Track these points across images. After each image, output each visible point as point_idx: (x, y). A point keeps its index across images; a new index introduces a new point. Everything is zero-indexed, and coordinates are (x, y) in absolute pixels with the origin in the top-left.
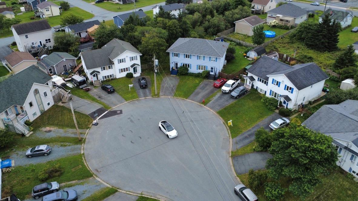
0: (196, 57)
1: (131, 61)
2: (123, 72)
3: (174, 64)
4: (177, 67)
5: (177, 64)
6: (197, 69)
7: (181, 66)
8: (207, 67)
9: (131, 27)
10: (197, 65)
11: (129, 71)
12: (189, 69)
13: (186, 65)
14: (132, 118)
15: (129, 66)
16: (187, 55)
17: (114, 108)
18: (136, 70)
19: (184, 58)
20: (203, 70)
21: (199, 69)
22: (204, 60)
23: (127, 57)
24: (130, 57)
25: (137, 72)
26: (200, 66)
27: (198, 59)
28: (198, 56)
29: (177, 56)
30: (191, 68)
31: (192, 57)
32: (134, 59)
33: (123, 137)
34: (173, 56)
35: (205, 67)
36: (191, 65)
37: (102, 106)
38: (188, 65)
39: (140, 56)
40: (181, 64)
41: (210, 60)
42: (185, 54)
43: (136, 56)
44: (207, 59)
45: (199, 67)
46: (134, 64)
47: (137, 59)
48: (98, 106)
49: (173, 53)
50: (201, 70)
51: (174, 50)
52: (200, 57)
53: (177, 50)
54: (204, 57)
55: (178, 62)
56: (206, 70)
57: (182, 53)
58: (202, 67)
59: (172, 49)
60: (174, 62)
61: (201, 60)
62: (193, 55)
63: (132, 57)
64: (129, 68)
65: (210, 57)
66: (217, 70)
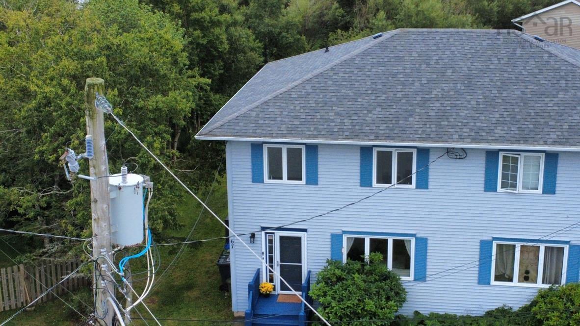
0: (476, 170)
3: (263, 247)
4: (292, 275)
5: (289, 247)
6: (483, 280)
7: (334, 262)
8: (576, 250)
10: (485, 246)
12: (407, 279)
13: (379, 246)
16: (385, 159)
19: (365, 182)
20: (540, 285)
22: (550, 188)
26: (505, 251)
27: (490, 186)
28: (492, 156)
29: (295, 173)
30: (421, 277)
31: (438, 170)
35: (555, 252)
36: (422, 243)
38: (401, 248)
40: (336, 239)
42: (366, 151)
49: (257, 148)
50: (516, 283)
51: (262, 122)
52: (516, 160)
53: (296, 117)
54: (552, 158)
55: (305, 230)
56: (564, 280)
57: (337, 139)
58: (531, 256)
59: (245, 116)
60: (263, 229)
61: (524, 188)
62: (449, 151)
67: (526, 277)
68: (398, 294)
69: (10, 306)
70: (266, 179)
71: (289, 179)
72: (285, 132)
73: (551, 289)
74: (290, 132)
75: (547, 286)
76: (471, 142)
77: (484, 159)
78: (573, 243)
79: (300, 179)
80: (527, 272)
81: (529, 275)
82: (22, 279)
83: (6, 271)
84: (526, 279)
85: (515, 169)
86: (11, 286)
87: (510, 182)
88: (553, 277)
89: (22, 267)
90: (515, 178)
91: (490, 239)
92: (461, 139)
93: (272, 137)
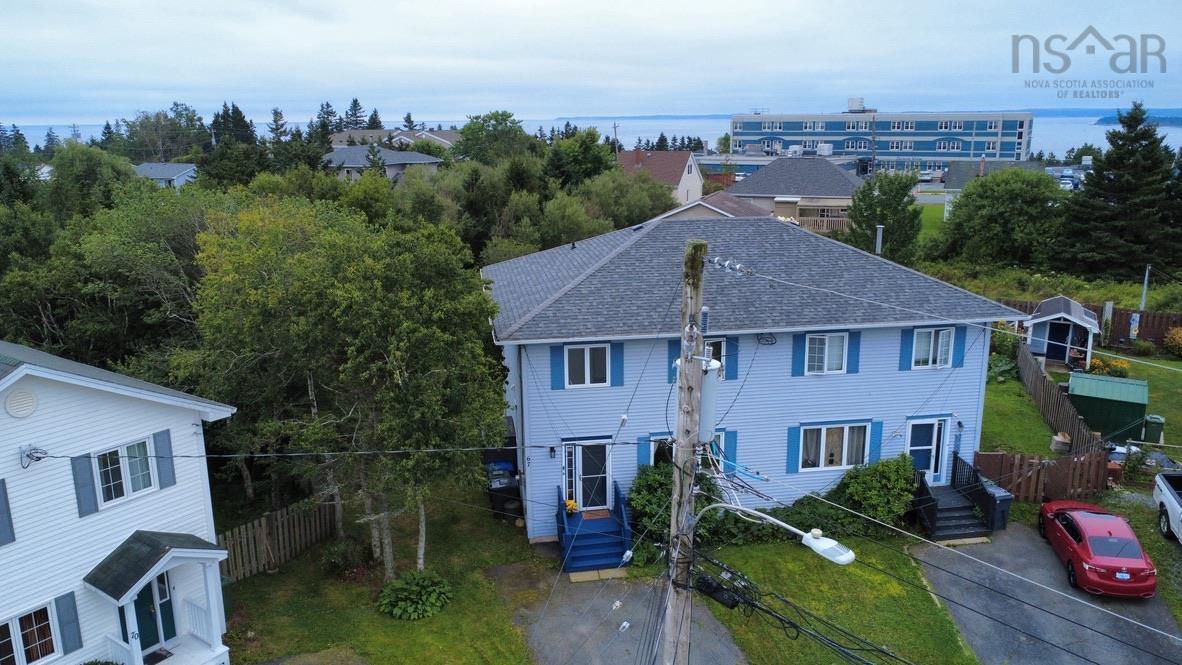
0: (784, 353)
1: (86, 507)
3: (563, 460)
4: (595, 490)
5: (595, 457)
6: (791, 468)
7: (643, 470)
8: (878, 427)
10: (793, 433)
11: (74, 642)
15: (72, 580)
18: (168, 609)
20: (845, 467)
21: (812, 463)
22: (853, 368)
23: (33, 456)
24: (80, 464)
25: (171, 632)
26: (813, 435)
27: (797, 371)
28: (799, 339)
29: (598, 378)
30: (732, 474)
31: (747, 358)
32: (126, 481)
34: (557, 384)
35: (859, 431)
36: (732, 437)
39: (211, 431)
40: (643, 443)
41: (904, 365)
42: (674, 345)
43: (163, 439)
44: (879, 356)
45: (807, 445)
46: (139, 537)
47: (168, 479)
49: (556, 350)
50: (822, 467)
51: (562, 321)
52: (822, 342)
53: (599, 314)
54: (855, 335)
55: (610, 437)
56: (866, 460)
57: (651, 333)
58: (836, 438)
59: (540, 317)
60: (563, 440)
61: (829, 370)
62: (759, 337)
63: (110, 460)
64: (67, 603)
65: (907, 334)
66: (958, 438)
67: (832, 460)
69: (251, 572)
70: (567, 385)
71: (591, 382)
72: (594, 330)
73: (855, 468)
74: (599, 330)
75: (851, 467)
76: (786, 326)
77: (791, 342)
78: (874, 420)
79: (605, 382)
80: (832, 455)
81: (834, 458)
82: (264, 536)
83: (232, 534)
84: (831, 462)
85: (822, 351)
86: (252, 546)
87: (817, 365)
88: (857, 456)
89: (263, 520)
90: (821, 360)
91: (797, 425)
92: (776, 324)
93: (582, 336)
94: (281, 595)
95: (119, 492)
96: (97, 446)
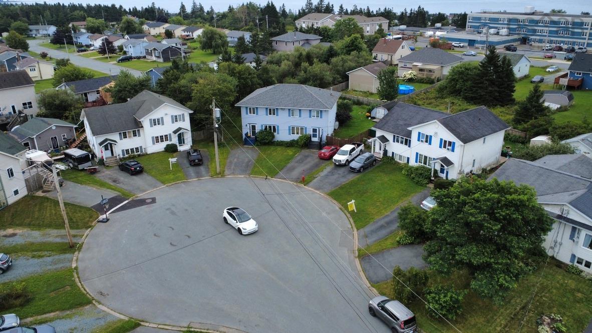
0: (287, 112)
1: (173, 122)
2: (158, 142)
3: (249, 127)
4: (254, 133)
5: (254, 127)
6: (290, 134)
7: (261, 131)
8: (306, 128)
9: (175, 76)
10: (289, 127)
11: (171, 140)
12: (275, 134)
13: (270, 127)
14: (173, 209)
15: (171, 132)
16: (270, 110)
17: (141, 196)
18: (183, 139)
19: (267, 115)
20: (300, 135)
21: (293, 133)
22: (300, 116)
23: (166, 114)
24: (172, 116)
25: (184, 143)
26: (293, 128)
27: (289, 116)
28: (289, 110)
29: (254, 112)
30: (278, 133)
31: (280, 111)
32: (178, 119)
33: (156, 237)
34: (247, 114)
35: (302, 129)
36: (278, 127)
37: (119, 193)
38: (274, 127)
39: (190, 114)
40: (262, 126)
41: (310, 117)
42: (267, 109)
43: (183, 115)
44: (305, 114)
45: (292, 130)
46: (179, 128)
47: (184, 121)
48: (110, 194)
49: (247, 108)
50: (296, 134)
53: (254, 102)
54: (300, 110)
55: (256, 124)
56: (304, 134)
57: (261, 106)
58: (298, 129)
59: (245, 102)
60: (249, 124)
61: (296, 116)
62: (281, 109)
63: (176, 116)
64: (170, 134)
65: (310, 111)
66: (322, 132)
67: (298, 133)
68: (274, 137)
69: (200, 139)
70: (249, 114)
71: (253, 114)
79: (255, 114)
82: (202, 134)
83: (196, 132)
85: (294, 112)
86: (200, 135)
88: (302, 133)
89: (202, 131)
90: (294, 114)
92: (283, 106)
93: (249, 105)
94: (203, 143)
95: (177, 121)
96: (175, 114)
